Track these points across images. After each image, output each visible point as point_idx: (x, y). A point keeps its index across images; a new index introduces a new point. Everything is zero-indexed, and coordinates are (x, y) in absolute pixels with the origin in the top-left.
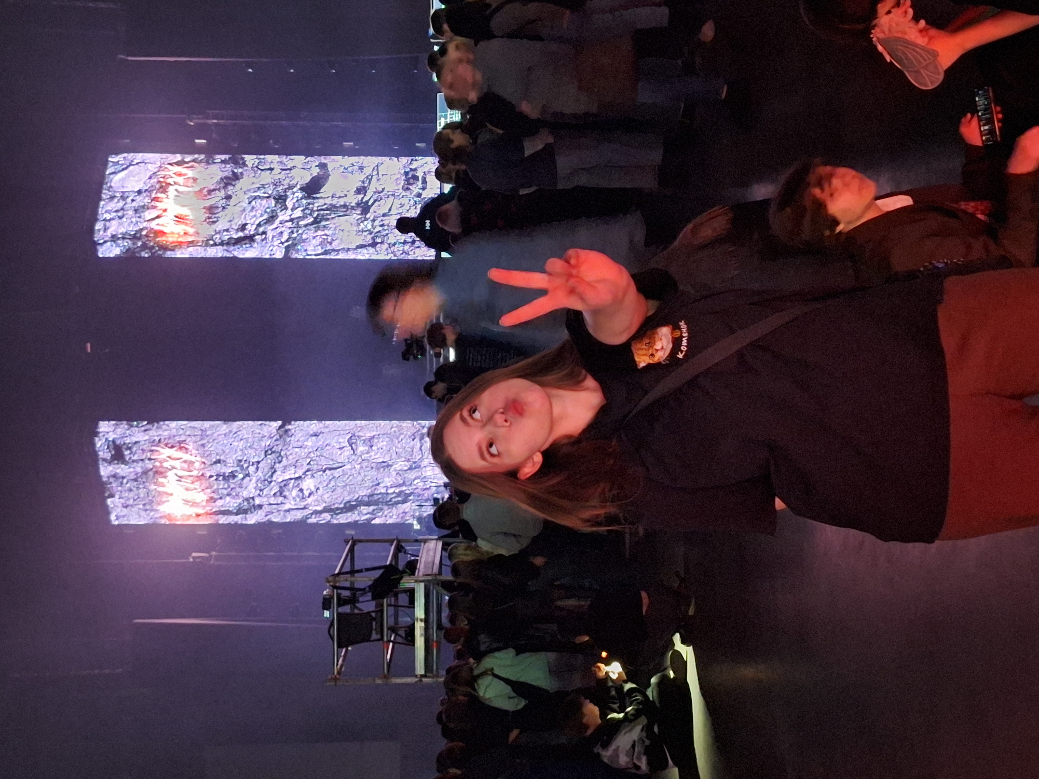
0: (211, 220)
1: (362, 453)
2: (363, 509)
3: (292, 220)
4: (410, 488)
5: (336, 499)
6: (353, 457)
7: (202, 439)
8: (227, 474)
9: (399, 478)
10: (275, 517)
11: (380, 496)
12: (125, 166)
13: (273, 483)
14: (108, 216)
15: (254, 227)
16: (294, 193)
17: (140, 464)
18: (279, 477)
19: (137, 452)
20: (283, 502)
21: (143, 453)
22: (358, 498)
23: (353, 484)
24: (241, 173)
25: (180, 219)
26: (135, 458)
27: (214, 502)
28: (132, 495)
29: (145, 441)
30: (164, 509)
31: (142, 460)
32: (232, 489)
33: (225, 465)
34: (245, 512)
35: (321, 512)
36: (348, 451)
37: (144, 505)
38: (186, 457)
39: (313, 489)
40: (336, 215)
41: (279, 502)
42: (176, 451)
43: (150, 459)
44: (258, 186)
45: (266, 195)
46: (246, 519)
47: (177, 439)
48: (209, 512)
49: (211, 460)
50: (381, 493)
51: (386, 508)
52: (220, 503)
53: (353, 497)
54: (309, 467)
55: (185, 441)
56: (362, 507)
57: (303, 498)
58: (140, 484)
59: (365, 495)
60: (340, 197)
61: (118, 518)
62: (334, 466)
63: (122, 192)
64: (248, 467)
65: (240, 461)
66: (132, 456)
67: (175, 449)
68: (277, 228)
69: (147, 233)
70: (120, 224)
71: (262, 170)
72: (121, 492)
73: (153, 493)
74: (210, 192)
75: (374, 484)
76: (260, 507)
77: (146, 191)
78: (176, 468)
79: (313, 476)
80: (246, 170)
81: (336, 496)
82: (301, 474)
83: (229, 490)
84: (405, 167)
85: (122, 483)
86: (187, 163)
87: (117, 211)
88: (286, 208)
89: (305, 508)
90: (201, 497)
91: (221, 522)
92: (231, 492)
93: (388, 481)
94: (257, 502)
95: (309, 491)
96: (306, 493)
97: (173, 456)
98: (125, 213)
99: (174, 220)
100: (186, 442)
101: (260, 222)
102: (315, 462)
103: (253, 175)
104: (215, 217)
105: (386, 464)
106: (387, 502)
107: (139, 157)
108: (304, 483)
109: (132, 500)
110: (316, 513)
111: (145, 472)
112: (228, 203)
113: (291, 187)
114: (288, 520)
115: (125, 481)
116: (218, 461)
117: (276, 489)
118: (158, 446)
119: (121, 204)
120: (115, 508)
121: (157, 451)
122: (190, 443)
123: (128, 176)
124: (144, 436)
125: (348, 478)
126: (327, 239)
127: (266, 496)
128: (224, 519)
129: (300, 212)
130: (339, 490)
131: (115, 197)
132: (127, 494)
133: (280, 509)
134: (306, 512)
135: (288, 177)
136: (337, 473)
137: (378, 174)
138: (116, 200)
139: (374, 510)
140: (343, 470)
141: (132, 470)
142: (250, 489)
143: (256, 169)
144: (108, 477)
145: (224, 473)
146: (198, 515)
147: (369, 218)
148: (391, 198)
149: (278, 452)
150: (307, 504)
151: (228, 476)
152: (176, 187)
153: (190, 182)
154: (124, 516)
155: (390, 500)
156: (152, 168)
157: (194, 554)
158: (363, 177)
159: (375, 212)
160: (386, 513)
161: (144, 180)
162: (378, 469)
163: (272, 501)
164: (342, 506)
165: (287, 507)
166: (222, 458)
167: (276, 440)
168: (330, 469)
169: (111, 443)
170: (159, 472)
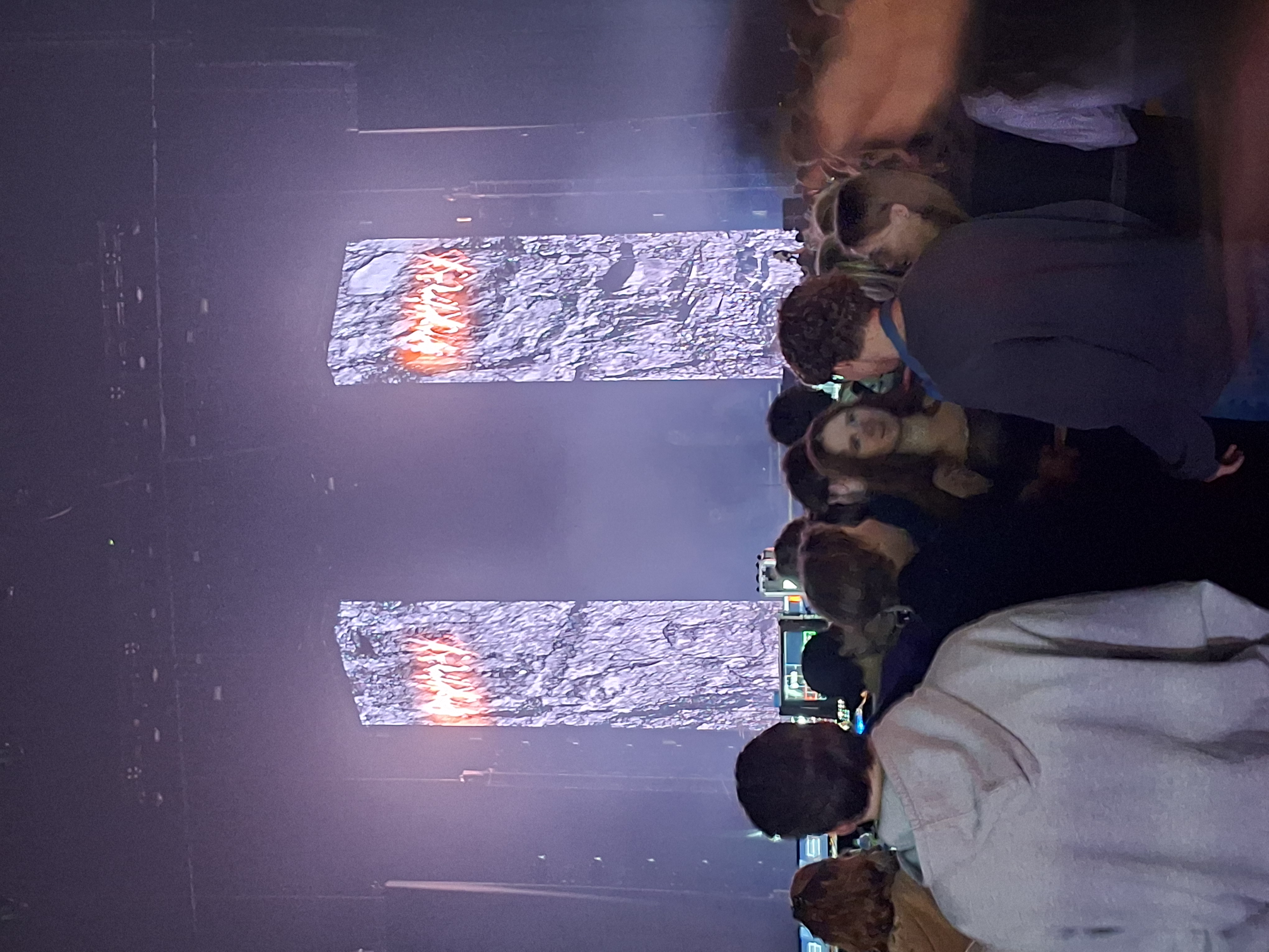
0: (478, 334)
1: (683, 647)
2: (686, 713)
3: (584, 331)
4: (749, 689)
5: (650, 700)
6: (671, 652)
7: (470, 629)
8: (504, 671)
9: (734, 677)
10: (570, 720)
11: (708, 698)
12: (367, 258)
13: (564, 682)
14: (345, 332)
15: (535, 342)
16: (587, 291)
17: (393, 657)
18: (573, 673)
19: (388, 644)
20: (579, 703)
21: (396, 646)
22: (678, 699)
23: (671, 684)
24: (518, 262)
25: (438, 333)
26: (386, 651)
27: (490, 702)
28: (385, 692)
29: (398, 630)
30: (427, 709)
31: (396, 653)
32: (512, 687)
33: (502, 660)
34: (531, 714)
35: (629, 715)
36: (663, 645)
37: (401, 704)
38: (452, 650)
39: (618, 688)
40: (644, 322)
41: (574, 703)
42: (438, 642)
43: (406, 652)
44: (540, 281)
45: (550, 295)
46: (532, 722)
47: (439, 628)
48: (483, 713)
49: (483, 654)
50: (708, 695)
51: (716, 712)
52: (497, 703)
53: (672, 698)
54: (611, 662)
55: (449, 631)
56: (684, 711)
57: (605, 699)
58: (393, 681)
59: (688, 697)
60: (649, 295)
61: (368, 717)
62: (646, 662)
63: (364, 296)
64: (531, 662)
65: (521, 655)
66: (382, 648)
67: (437, 640)
68: (565, 343)
69: (395, 354)
70: (361, 343)
71: (545, 257)
72: (371, 689)
73: (411, 691)
74: (476, 292)
75: (700, 683)
76: (550, 708)
77: (394, 292)
78: (439, 663)
79: (617, 674)
80: (524, 259)
81: (649, 697)
82: (602, 671)
83: (508, 688)
84: (738, 246)
85: (371, 679)
86: (448, 250)
87: (356, 324)
88: (577, 314)
89: (608, 710)
90: (473, 697)
91: (499, 724)
92: (511, 691)
93: (718, 681)
94: (545, 702)
95: (612, 691)
96: (609, 693)
97: (433, 649)
98: (368, 326)
99: (431, 336)
100: (451, 633)
101: (543, 335)
102: (620, 657)
103: (532, 265)
104: (483, 330)
105: (715, 660)
106: (716, 705)
107: (386, 244)
108: (606, 682)
109: (385, 698)
110: (622, 715)
111: (401, 667)
112: (500, 309)
113: (583, 282)
114: (586, 724)
115: (375, 677)
116: (493, 655)
117: (569, 688)
118: (416, 638)
119: (361, 314)
120: (365, 707)
121: (413, 643)
122: (456, 634)
123: (371, 272)
124: (397, 624)
125: (664, 676)
126: (632, 357)
127: (556, 695)
128: (504, 721)
129: (596, 319)
130: (652, 690)
131: (354, 303)
132: (378, 692)
133: (575, 711)
134: (609, 715)
135: (579, 267)
136: (648, 670)
137: (701, 258)
138: (355, 307)
139: (699, 714)
140: (657, 667)
141: (383, 664)
142: (536, 687)
143: (536, 256)
144: (354, 673)
145: (502, 669)
146: (470, 717)
147: (689, 325)
148: (719, 295)
149: (570, 645)
150: (611, 706)
151: (506, 673)
152: (434, 287)
153: (450, 280)
154: (376, 716)
155: (722, 703)
156: (402, 260)
157: (466, 773)
158: (679, 262)
159: (697, 316)
160: (716, 717)
161: (391, 278)
162: (704, 666)
163: (564, 701)
164: (657, 708)
165: (583, 709)
166: (497, 651)
167: (567, 631)
168: (640, 665)
169: (355, 634)
170: (418, 668)
